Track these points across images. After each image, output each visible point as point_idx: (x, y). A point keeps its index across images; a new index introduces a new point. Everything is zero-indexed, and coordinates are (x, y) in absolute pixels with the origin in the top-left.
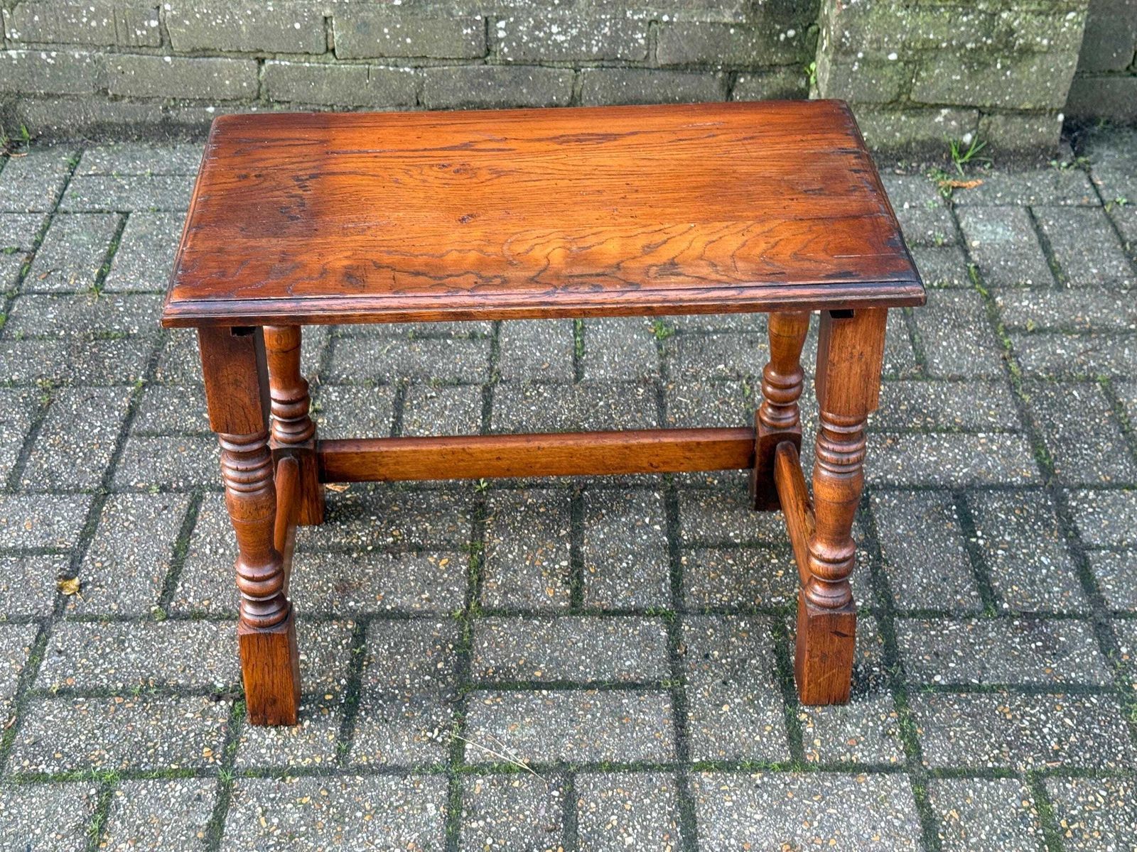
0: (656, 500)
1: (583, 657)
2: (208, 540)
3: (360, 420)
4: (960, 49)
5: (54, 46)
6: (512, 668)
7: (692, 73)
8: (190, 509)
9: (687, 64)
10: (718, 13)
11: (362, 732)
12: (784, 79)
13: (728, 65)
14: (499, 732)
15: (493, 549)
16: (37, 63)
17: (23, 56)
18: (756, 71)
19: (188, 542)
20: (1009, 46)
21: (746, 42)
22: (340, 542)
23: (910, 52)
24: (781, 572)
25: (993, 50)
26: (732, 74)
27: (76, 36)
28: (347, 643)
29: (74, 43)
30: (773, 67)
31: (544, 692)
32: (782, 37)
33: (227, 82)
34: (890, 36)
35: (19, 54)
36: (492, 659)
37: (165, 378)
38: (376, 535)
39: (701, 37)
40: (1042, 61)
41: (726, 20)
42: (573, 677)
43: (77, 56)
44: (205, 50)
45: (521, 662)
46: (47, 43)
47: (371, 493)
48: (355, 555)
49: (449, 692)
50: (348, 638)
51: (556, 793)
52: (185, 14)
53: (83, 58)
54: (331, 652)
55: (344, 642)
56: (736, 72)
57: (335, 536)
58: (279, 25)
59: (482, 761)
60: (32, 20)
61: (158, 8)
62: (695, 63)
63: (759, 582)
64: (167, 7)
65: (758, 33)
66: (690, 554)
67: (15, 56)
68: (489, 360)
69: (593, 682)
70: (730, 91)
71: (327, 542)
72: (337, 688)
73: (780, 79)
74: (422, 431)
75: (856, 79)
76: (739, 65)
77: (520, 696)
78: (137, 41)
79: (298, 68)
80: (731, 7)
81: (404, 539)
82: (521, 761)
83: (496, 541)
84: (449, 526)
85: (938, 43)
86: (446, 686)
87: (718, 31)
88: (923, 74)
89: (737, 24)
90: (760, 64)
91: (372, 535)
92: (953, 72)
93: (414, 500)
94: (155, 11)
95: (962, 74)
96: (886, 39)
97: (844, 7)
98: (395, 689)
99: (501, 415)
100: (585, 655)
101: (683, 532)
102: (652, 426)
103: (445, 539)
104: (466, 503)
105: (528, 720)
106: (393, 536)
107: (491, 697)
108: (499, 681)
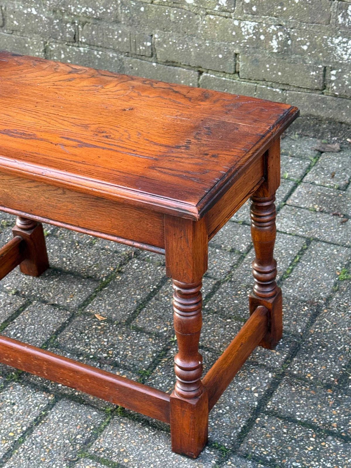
0: (268, 378)
1: (157, 460)
2: (17, 327)
3: (138, 283)
5: (101, 48)
6: (114, 452)
8: (21, 308)
11: (13, 460)
15: (154, 378)
16: (92, 56)
17: (86, 52)
19: (7, 326)
22: (79, 349)
24: (312, 448)
27: (111, 45)
28: (42, 407)
29: (111, 49)
33: (182, 82)
35: (84, 50)
36: (108, 443)
37: (61, 234)
38: (100, 350)
43: (111, 56)
44: (173, 62)
45: (122, 450)
46: (98, 46)
47: (115, 326)
48: (81, 358)
49: (72, 454)
50: (44, 404)
52: (164, 41)
53: (113, 57)
54: (31, 409)
55: (41, 406)
57: (79, 344)
58: (210, 55)
60: (91, 34)
61: (152, 36)
63: (293, 449)
64: (156, 36)
66: (264, 418)
67: (82, 51)
68: (232, 267)
71: (73, 346)
72: (19, 431)
74: (166, 298)
78: (140, 52)
79: (219, 80)
81: (112, 357)
83: (159, 374)
84: (140, 357)
86: (73, 450)
91: (98, 350)
93: (134, 336)
94: (150, 37)
98: (46, 442)
99: (215, 300)
100: (159, 458)
101: (270, 403)
102: (297, 332)
103: (133, 364)
104: (160, 346)
106: (108, 353)
107: (92, 465)
108: (102, 458)
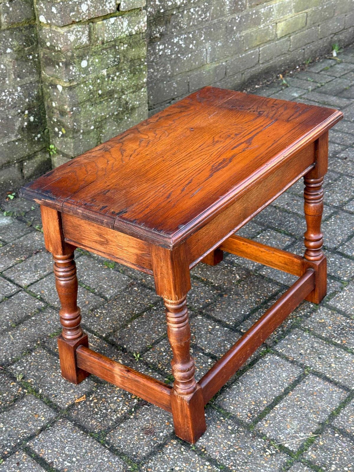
0: (202, 319)
1: (269, 385)
2: (61, 460)
4: (113, 116)
6: (254, 408)
7: (5, 169)
8: (31, 456)
9: (2, 165)
10: (9, 137)
12: (41, 157)
13: (19, 159)
14: (287, 432)
18: (30, 157)
19: (54, 468)
20: (127, 109)
21: (23, 146)
22: (118, 417)
23: (97, 124)
25: (123, 112)
26: (21, 162)
28: (184, 449)
30: (35, 153)
31: (277, 406)
32: (36, 138)
34: (90, 119)
36: (243, 410)
39: (5, 151)
40: (138, 111)
41: (13, 140)
42: (277, 394)
45: (253, 403)
47: (98, 391)
48: (132, 417)
49: (248, 434)
50: (181, 447)
51: (337, 435)
54: (184, 457)
55: (182, 450)
56: (22, 161)
57: (112, 416)
59: (299, 446)
62: (5, 164)
65: (27, 141)
66: (241, 328)
69: (285, 390)
70: (22, 170)
71: (112, 421)
72: (210, 468)
73: (40, 158)
75: (82, 141)
76: (23, 157)
77: (273, 414)
80: (13, 133)
82: (309, 435)
85: (106, 115)
86: (244, 433)
87: (11, 145)
88: (104, 131)
89: (18, 140)
90: (31, 154)
91: (126, 404)
92: (112, 126)
95: (115, 126)
96: (89, 121)
97: (72, 113)
98: (229, 449)
99: (99, 329)
100: (267, 384)
101: (228, 323)
104: (141, 366)
105: (288, 420)
106: (134, 399)
107: (264, 423)
108: (258, 416)
